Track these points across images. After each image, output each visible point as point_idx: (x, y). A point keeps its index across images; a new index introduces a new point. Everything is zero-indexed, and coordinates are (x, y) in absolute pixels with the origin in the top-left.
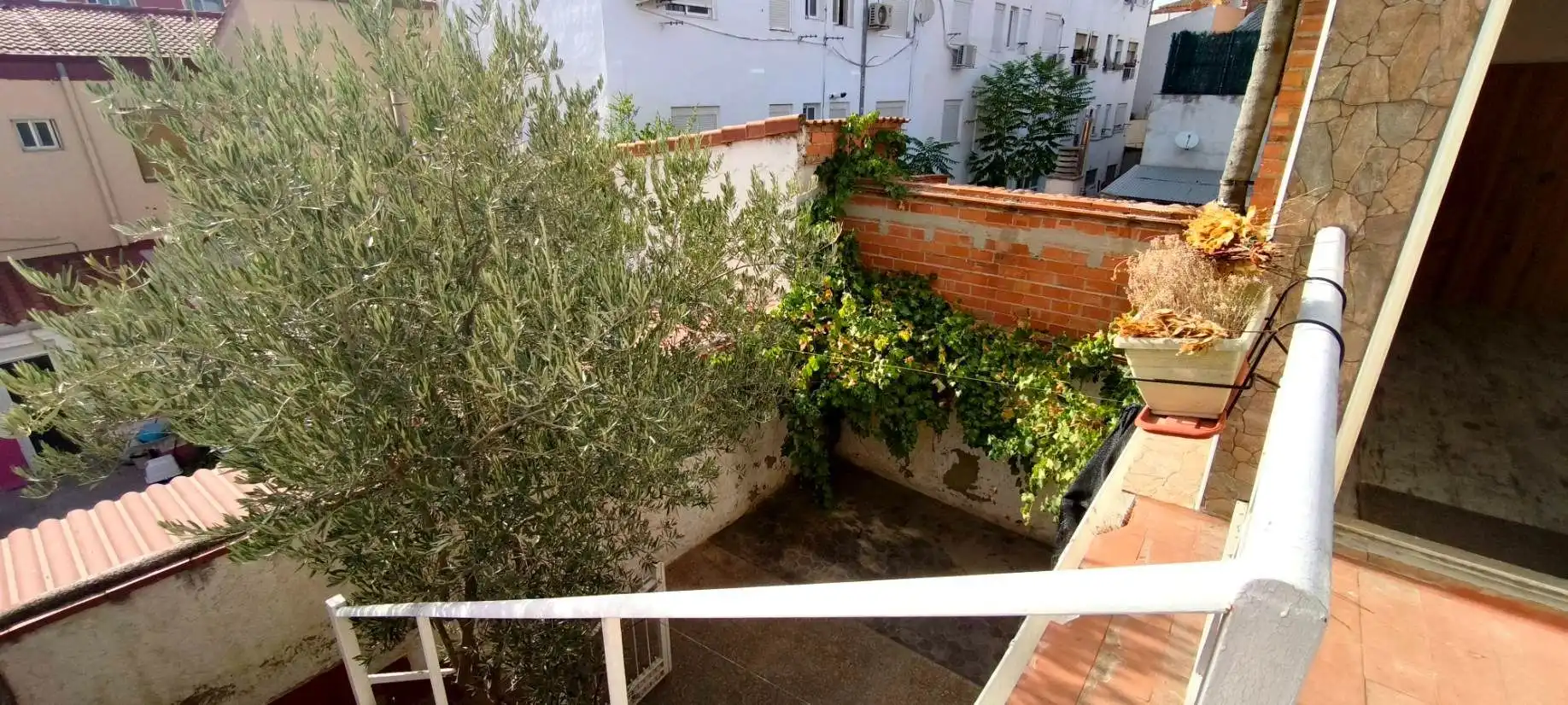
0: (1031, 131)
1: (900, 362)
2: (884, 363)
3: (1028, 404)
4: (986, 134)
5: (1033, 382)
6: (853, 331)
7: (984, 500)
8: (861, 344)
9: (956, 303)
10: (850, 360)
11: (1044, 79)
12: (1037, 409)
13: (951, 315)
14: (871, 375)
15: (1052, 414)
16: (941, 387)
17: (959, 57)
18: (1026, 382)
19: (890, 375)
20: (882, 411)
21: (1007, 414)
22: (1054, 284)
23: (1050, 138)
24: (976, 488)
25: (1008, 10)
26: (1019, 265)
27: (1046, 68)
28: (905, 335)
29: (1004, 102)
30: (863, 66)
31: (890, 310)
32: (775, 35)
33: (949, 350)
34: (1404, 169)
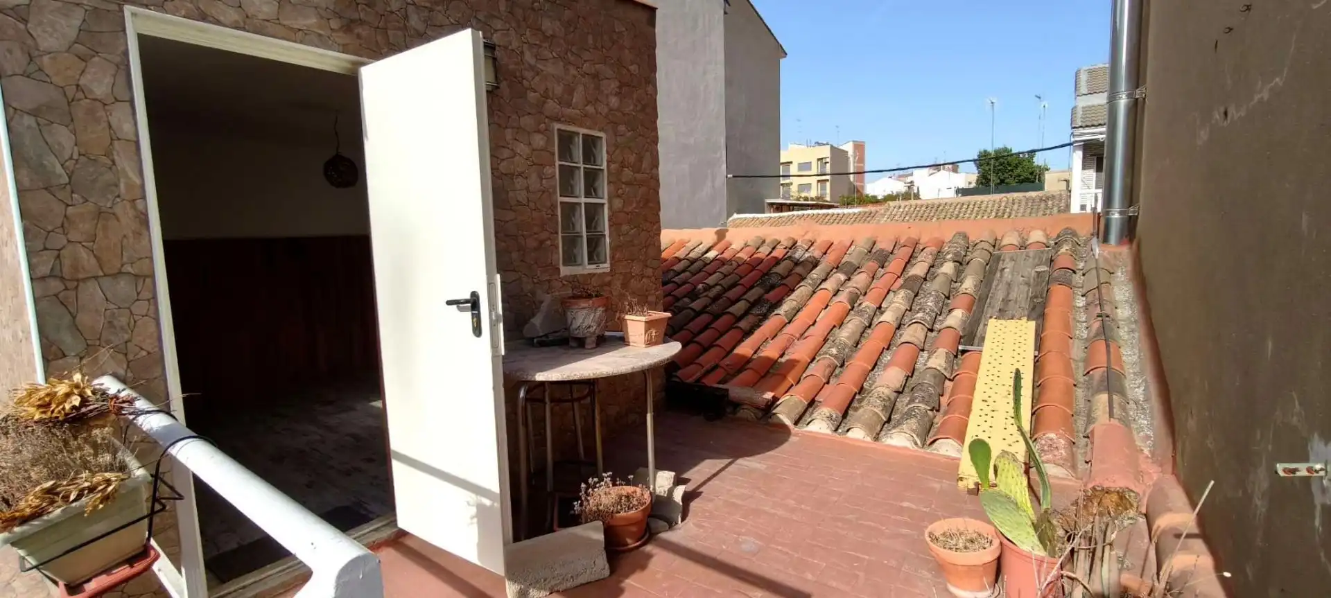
34: (139, 323)
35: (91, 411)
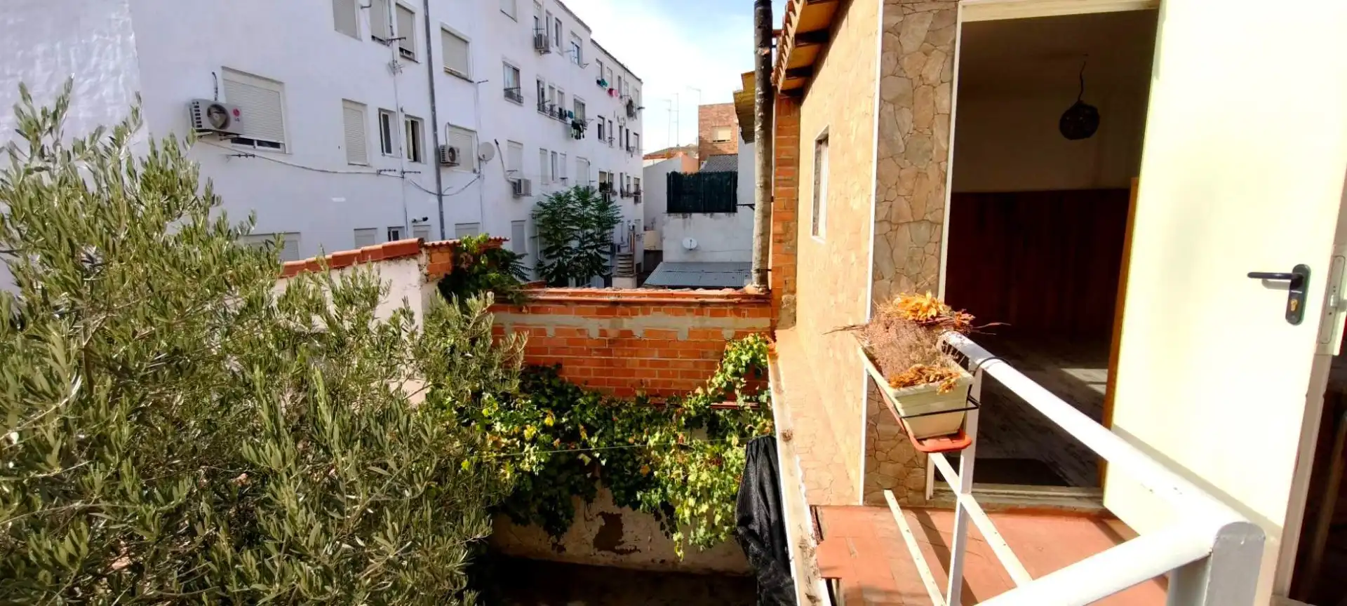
0: (582, 243)
1: (549, 446)
2: (535, 450)
3: (659, 457)
4: (547, 246)
5: (660, 438)
6: (498, 427)
7: (631, 551)
8: (509, 437)
9: (583, 385)
10: (502, 454)
11: (586, 204)
12: (667, 460)
13: (582, 395)
14: (525, 464)
15: (680, 461)
16: (587, 460)
17: (518, 189)
18: (654, 440)
19: (543, 460)
20: (540, 495)
21: (644, 470)
22: (656, 357)
23: (596, 247)
24: (623, 542)
25: (549, 154)
26: (629, 346)
27: (584, 195)
28: (549, 421)
29: (558, 222)
30: (440, 195)
31: (530, 401)
32: (352, 169)
33: (587, 427)
34: (928, 259)
35: (942, 321)
